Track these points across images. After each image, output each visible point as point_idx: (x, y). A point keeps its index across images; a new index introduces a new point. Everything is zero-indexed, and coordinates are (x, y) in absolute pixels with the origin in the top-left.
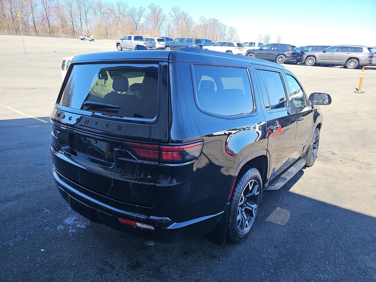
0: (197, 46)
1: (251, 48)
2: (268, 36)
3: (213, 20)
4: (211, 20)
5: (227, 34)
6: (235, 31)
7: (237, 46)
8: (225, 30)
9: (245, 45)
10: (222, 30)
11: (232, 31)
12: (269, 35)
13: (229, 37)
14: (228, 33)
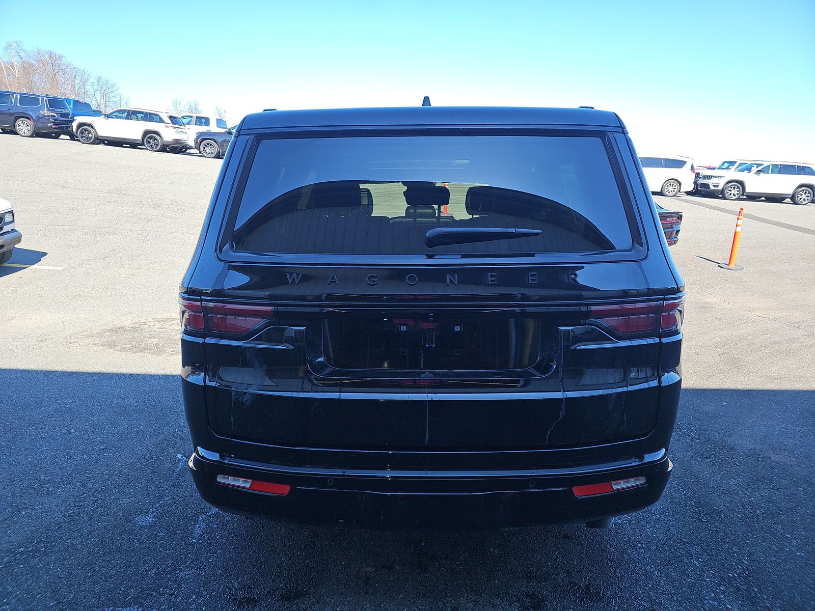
0: (56, 115)
1: (203, 129)
2: (194, 106)
3: (47, 56)
4: (41, 53)
5: (91, 92)
6: (113, 86)
7: (170, 122)
8: (85, 83)
9: (185, 121)
10: (77, 82)
11: (106, 88)
12: (196, 104)
13: (99, 100)
14: (95, 91)
